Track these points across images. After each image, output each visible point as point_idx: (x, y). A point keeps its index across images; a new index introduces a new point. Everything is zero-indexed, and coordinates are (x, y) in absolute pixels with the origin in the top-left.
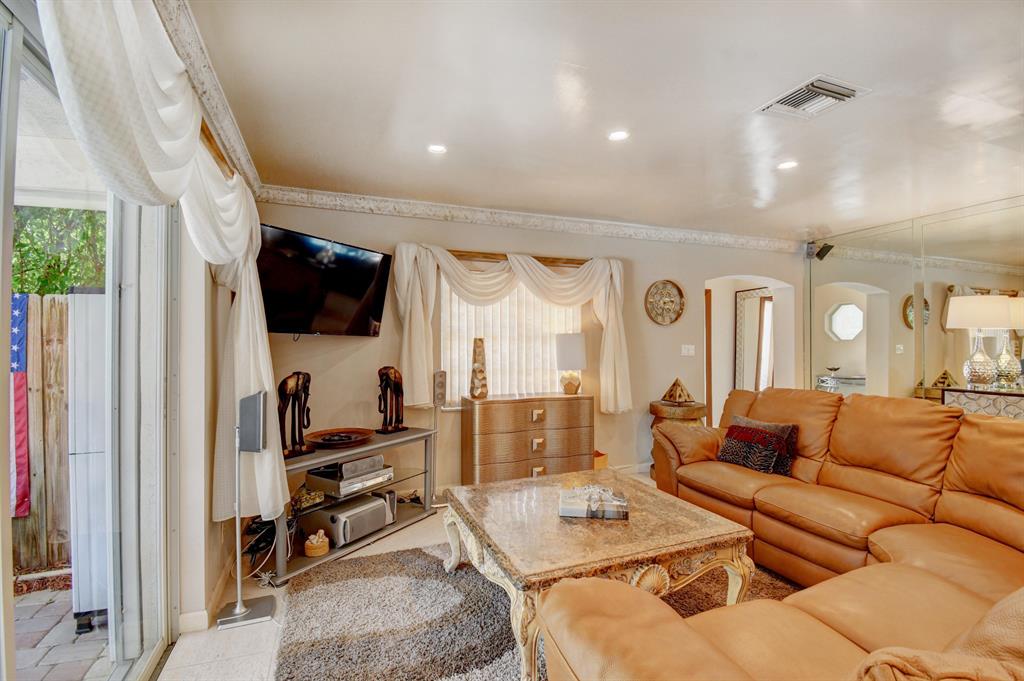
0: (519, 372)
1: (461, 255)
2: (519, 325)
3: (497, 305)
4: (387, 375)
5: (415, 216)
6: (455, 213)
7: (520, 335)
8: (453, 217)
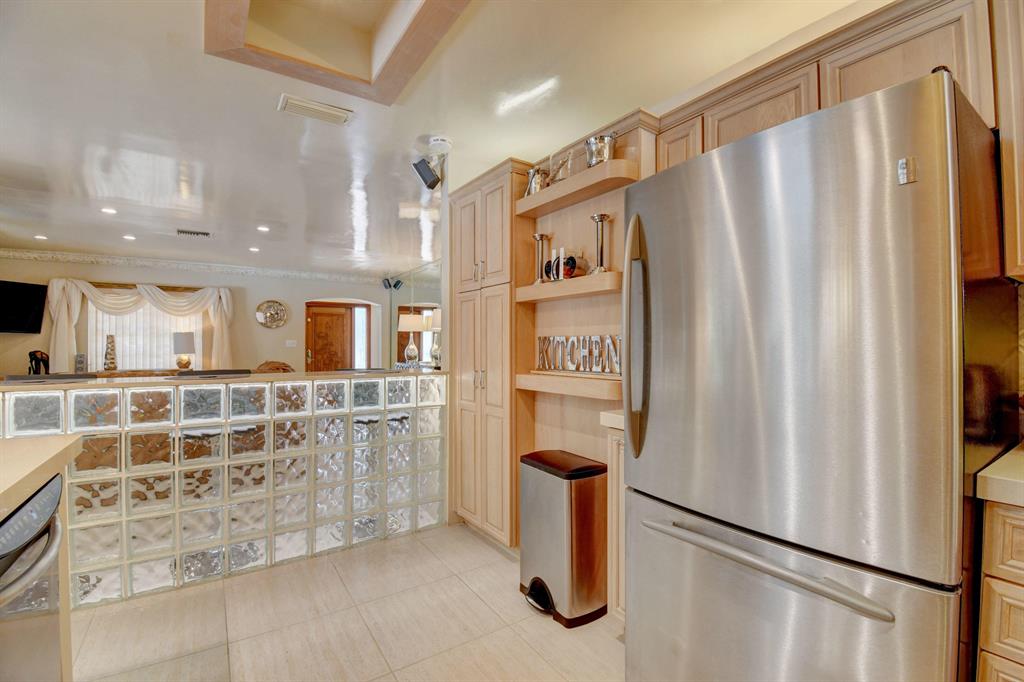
0: (151, 356)
1: (98, 285)
2: (151, 328)
3: (133, 315)
4: (36, 356)
5: (68, 261)
6: (100, 260)
7: (151, 334)
8: (97, 263)
